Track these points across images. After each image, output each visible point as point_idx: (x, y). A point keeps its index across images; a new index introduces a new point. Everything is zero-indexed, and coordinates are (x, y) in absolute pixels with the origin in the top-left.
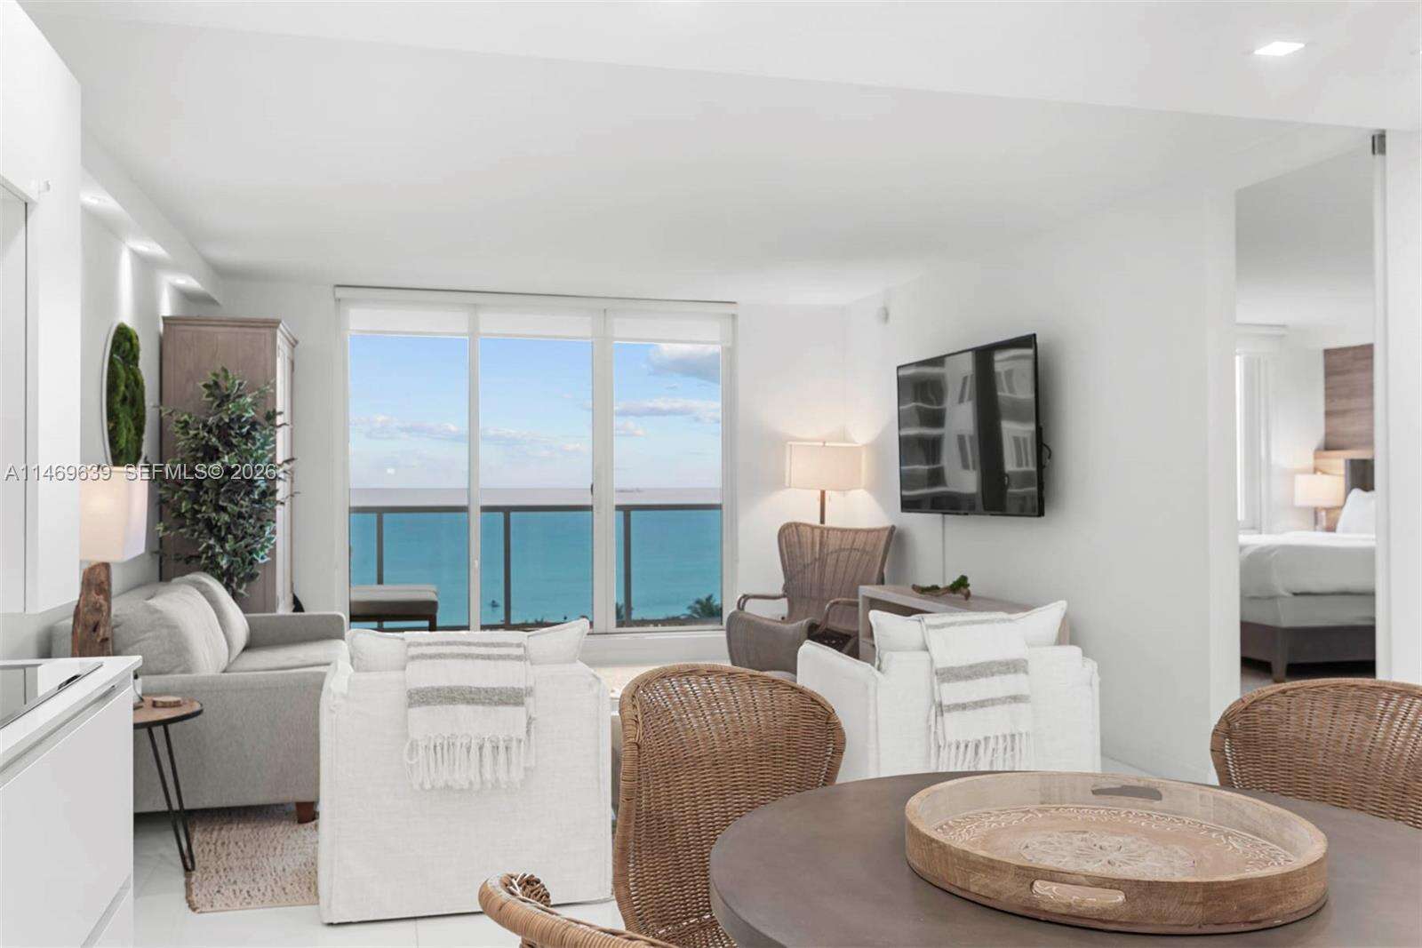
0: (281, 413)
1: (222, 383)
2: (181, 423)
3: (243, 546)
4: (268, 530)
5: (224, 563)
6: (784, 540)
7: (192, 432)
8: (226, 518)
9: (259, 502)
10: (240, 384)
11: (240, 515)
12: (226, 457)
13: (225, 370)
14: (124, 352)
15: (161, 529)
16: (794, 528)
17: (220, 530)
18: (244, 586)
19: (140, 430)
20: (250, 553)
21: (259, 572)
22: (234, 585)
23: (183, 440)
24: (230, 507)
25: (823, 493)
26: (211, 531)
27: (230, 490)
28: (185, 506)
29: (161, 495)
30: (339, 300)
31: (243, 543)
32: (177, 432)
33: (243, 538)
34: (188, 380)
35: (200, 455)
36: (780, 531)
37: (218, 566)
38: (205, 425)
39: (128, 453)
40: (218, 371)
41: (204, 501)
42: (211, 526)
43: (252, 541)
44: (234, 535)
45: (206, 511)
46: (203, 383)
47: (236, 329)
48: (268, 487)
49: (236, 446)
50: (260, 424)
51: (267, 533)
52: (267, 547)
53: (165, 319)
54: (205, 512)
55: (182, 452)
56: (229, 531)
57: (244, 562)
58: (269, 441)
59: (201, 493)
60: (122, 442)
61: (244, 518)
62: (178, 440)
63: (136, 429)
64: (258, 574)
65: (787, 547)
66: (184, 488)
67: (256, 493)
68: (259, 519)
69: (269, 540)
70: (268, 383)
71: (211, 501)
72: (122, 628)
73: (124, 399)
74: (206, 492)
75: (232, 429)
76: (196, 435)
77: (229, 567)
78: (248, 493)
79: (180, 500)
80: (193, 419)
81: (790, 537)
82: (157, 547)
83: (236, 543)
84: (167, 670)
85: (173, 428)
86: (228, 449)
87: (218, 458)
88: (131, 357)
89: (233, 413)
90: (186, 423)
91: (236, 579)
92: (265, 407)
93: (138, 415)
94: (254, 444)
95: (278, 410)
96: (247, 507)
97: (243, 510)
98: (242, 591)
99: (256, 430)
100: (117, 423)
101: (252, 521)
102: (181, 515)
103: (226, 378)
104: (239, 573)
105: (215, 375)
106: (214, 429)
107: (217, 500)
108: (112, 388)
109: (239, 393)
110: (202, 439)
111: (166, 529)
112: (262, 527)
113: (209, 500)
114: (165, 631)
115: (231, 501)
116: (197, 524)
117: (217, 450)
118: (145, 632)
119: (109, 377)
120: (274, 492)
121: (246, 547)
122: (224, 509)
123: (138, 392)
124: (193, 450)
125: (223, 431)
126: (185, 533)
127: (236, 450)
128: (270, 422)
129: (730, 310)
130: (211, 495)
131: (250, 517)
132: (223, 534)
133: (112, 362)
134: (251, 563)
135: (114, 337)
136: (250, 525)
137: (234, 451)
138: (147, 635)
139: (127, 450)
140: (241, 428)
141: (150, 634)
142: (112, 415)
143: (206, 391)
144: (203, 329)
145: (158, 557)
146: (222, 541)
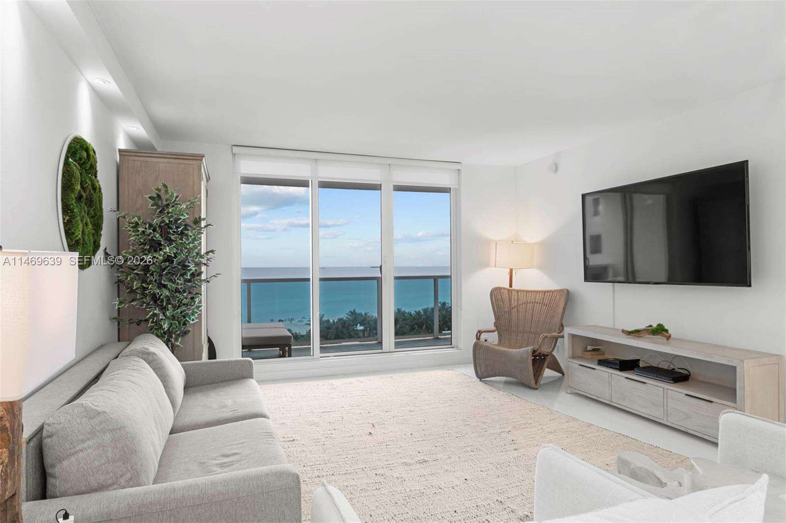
0: (204, 219)
1: (164, 197)
2: (132, 223)
3: (180, 312)
4: (197, 300)
5: (166, 326)
6: (494, 297)
7: (141, 229)
8: (166, 293)
9: (189, 281)
10: (177, 197)
11: (177, 291)
12: (168, 248)
13: (165, 186)
14: (80, 159)
15: (117, 303)
16: (498, 290)
17: (162, 301)
18: (180, 340)
19: (98, 227)
20: (184, 317)
21: (191, 329)
22: (173, 340)
23: (134, 236)
24: (169, 284)
25: (511, 271)
26: (155, 302)
27: (170, 273)
28: (136, 285)
29: (118, 277)
30: (235, 154)
31: (179, 310)
32: (130, 231)
33: (179, 306)
34: (137, 196)
35: (147, 247)
36: (491, 292)
37: (161, 327)
38: (151, 225)
39: (84, 243)
40: (160, 186)
41: (151, 281)
42: (155, 298)
43: (186, 309)
44: (172, 305)
45: (153, 288)
46: (149, 196)
47: (173, 161)
48: (196, 270)
49: (174, 241)
50: (190, 226)
51: (196, 303)
52: (197, 313)
53: (120, 151)
54: (151, 289)
55: (133, 245)
56: (169, 302)
57: (179, 324)
58: (196, 239)
59: (148, 275)
60: (79, 235)
61: (179, 292)
62: (130, 236)
63: (94, 225)
64: (189, 331)
65: (496, 301)
66: (135, 272)
67: (189, 274)
68: (190, 293)
69: (198, 307)
70: (196, 198)
71: (156, 280)
72: (55, 438)
73: (80, 198)
74: (152, 275)
75: (171, 228)
76: (143, 232)
77: (170, 327)
78: (182, 275)
79: (132, 280)
80: (142, 221)
81: (496, 295)
82: (116, 315)
83: (174, 311)
84: (110, 482)
85: (126, 227)
86: (168, 243)
87: (161, 250)
88: (88, 166)
89: (172, 216)
90: (137, 224)
91: (174, 336)
92: (194, 214)
93: (96, 215)
94: (188, 239)
95: (202, 217)
96: (181, 284)
97: (180, 287)
98: (178, 343)
99: (188, 230)
100: (72, 217)
101: (185, 294)
102: (132, 291)
103: (167, 192)
104: (176, 331)
105: (159, 190)
106: (158, 229)
107: (160, 280)
108: (67, 186)
109: (176, 202)
110: (149, 235)
111: (121, 303)
112: (192, 298)
113: (154, 280)
114: (108, 437)
115: (171, 280)
116: (146, 297)
117: (160, 244)
118: (83, 441)
119: (63, 176)
120: (200, 274)
121: (181, 313)
122: (165, 286)
123: (95, 196)
124: (142, 244)
125: (164, 229)
126: (136, 305)
127: (174, 243)
128: (197, 225)
129: (457, 167)
130: (156, 276)
131: (184, 291)
132: (165, 304)
133: (66, 163)
134: (185, 324)
135: (71, 144)
136: (185, 297)
137: (173, 244)
138: (85, 445)
139: (84, 241)
140: (177, 228)
141: (90, 443)
142: (67, 209)
143: (152, 202)
144: (149, 159)
145: (116, 323)
146: (164, 309)
